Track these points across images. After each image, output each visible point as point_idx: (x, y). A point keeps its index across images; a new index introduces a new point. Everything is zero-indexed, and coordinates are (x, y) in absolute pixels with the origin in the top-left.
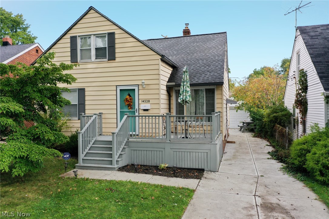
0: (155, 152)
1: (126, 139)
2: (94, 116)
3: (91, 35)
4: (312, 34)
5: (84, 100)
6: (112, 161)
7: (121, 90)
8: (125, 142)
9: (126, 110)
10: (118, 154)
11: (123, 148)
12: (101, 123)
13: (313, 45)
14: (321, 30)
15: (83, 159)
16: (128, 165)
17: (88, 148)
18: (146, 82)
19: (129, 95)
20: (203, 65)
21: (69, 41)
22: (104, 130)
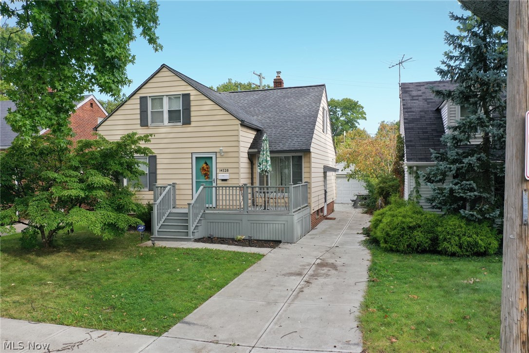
0: (233, 224)
1: (202, 211)
2: (169, 187)
3: (163, 96)
4: (414, 93)
5: (156, 169)
6: (188, 232)
7: (196, 158)
8: (201, 214)
9: (202, 180)
10: (194, 226)
11: (200, 220)
12: (174, 195)
13: (411, 108)
14: (426, 88)
15: (158, 231)
16: (204, 238)
17: (163, 220)
18: (225, 150)
19: (206, 163)
20: (291, 128)
21: (138, 101)
22: (178, 202)
